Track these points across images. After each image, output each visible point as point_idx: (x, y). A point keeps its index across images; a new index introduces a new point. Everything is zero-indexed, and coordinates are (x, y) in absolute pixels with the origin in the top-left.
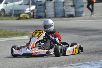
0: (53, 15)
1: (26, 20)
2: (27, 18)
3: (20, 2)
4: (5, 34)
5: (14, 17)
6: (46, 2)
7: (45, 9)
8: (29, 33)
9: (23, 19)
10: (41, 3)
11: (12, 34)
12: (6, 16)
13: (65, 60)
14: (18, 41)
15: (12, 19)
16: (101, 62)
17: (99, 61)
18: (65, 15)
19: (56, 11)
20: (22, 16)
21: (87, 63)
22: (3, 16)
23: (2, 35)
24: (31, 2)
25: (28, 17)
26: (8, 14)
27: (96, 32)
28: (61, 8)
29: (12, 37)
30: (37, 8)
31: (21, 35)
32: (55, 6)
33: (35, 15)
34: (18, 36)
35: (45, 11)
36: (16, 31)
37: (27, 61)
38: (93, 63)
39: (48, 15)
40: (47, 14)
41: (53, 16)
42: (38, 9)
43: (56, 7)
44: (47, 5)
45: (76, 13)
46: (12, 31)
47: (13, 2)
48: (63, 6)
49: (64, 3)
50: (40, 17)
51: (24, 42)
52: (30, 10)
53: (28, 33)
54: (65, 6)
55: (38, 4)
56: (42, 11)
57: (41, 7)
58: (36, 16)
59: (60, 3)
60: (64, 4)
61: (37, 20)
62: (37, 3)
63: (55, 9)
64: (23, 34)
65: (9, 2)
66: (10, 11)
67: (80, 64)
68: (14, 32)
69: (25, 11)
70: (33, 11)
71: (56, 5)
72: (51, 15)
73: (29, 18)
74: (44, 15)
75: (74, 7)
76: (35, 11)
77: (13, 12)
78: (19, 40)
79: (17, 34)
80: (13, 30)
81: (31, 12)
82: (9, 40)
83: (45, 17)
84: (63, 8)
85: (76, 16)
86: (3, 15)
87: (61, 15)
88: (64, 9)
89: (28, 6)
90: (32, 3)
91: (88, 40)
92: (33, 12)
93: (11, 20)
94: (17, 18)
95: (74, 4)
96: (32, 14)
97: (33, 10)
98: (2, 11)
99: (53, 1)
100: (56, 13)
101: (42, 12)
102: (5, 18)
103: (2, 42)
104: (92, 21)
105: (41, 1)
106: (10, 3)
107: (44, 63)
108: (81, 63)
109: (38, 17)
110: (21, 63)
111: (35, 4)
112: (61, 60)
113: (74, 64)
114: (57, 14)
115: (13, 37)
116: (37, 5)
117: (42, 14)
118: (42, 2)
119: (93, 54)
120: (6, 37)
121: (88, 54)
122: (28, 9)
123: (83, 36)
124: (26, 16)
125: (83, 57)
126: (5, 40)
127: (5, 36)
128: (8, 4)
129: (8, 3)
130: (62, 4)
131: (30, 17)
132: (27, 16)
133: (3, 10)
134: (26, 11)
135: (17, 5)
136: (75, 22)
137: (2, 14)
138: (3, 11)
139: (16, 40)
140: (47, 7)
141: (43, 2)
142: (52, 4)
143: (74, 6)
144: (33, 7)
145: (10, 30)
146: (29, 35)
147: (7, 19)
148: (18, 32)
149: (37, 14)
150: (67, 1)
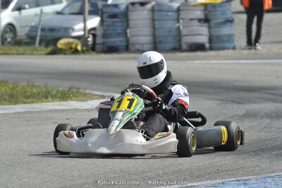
0: (146, 44)
1: (73, 56)
2: (76, 52)
3: (58, 7)
4: (15, 93)
5: (40, 48)
6: (130, 7)
7: (128, 27)
8: (81, 93)
9: (65, 54)
10: (115, 10)
11: (34, 93)
12: (18, 43)
13: (179, 172)
14: (50, 115)
15: (35, 52)
16: (276, 179)
17: (272, 175)
18: (180, 45)
19: (157, 35)
20: (62, 44)
21: (239, 181)
22: (9, 43)
23: (7, 97)
24: (87, 7)
25: (79, 48)
26: (25, 37)
27: (265, 93)
28: (171, 25)
29: (32, 102)
30: (105, 23)
31: (59, 98)
32: (153, 20)
33: (98, 44)
34: (49, 99)
35: (126, 33)
36: (46, 86)
37: (72, 171)
38: (255, 182)
39: (134, 44)
40: (133, 40)
41: (148, 47)
42: (108, 26)
43: (157, 23)
44: (132, 15)
45: (211, 41)
46: (34, 86)
47: (37, 5)
48: (178, 20)
49: (178, 10)
50: (111, 50)
51: (67, 117)
52: (84, 29)
53: (78, 92)
54: (181, 21)
55: (107, 13)
56: (119, 31)
57: (115, 22)
58: (101, 46)
59: (168, 11)
60: (179, 15)
61: (103, 56)
62: (105, 10)
63: (154, 28)
64: (65, 95)
65: (27, 6)
66: (30, 31)
67: (219, 181)
68: (39, 90)
69: (70, 31)
70: (92, 32)
71: (156, 18)
72: (142, 44)
73: (83, 52)
74: (124, 44)
75: (206, 25)
76: (99, 33)
77: (39, 33)
78: (51, 111)
79: (46, 96)
80: (37, 84)
81: (86, 35)
82: (24, 110)
83: (127, 48)
84: (178, 25)
85: (211, 49)
86: (9, 40)
87: (171, 45)
88: (179, 27)
89: (81, 17)
90: (91, 9)
91: (244, 116)
92: (94, 36)
93: (33, 54)
94: (50, 49)
95: (206, 15)
96: (90, 39)
97: (94, 29)
98: (8, 30)
99: (149, 6)
100: (158, 41)
101: (118, 35)
102: (15, 49)
103: (5, 115)
104: (256, 64)
105: (116, 6)
106: (30, 7)
107: (120, 178)
108: (223, 181)
109: (105, 48)
110: (55, 176)
111: (100, 12)
112: (167, 170)
113: (202, 181)
114: (160, 42)
115: (37, 102)
116: (105, 16)
117: (117, 41)
118: (120, 6)
119: (256, 155)
120: (16, 103)
121: (242, 156)
122: (81, 26)
123: (229, 105)
124: (73, 46)
125: (227, 162)
126: (13, 112)
127: (13, 98)
128: (23, 12)
129: (24, 8)
130: (175, 15)
131: (84, 48)
132: (77, 45)
133: (11, 26)
134: (73, 30)
135: (48, 14)
136: (208, 64)
137: (9, 37)
138: (11, 31)
139: (44, 112)
140: (131, 23)
141: (123, 7)
142: (145, 12)
143: (206, 20)
144: (94, 22)
145: (28, 82)
146: (80, 98)
147: (21, 52)
148: (51, 88)
149: (105, 40)
150: (189, 5)
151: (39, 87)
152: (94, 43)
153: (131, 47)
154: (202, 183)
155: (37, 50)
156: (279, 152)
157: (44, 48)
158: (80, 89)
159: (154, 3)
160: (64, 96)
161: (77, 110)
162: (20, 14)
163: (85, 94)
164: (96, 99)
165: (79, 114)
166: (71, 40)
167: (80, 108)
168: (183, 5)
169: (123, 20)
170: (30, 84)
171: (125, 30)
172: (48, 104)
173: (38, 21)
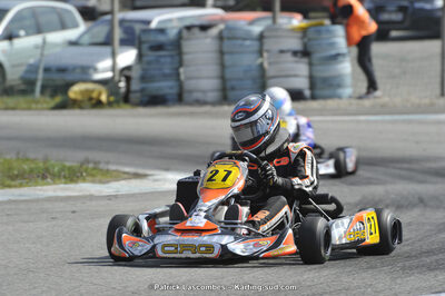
0: (212, 91)
1: (94, 112)
2: (98, 104)
3: (72, 34)
5: (42, 99)
6: (185, 33)
7: (181, 64)
8: (101, 170)
9: (81, 108)
10: (161, 38)
11: (24, 171)
12: (8, 91)
14: (47, 205)
15: (34, 106)
19: (228, 74)
20: (75, 93)
24: (118, 34)
25: (104, 98)
26: (19, 82)
27: (396, 168)
28: (249, 60)
29: (21, 185)
30: (145, 59)
31: (65, 177)
32: (221, 53)
33: (135, 92)
34: (49, 180)
35: (178, 75)
36: (46, 160)
39: (191, 92)
40: (189, 85)
41: (212, 96)
42: (149, 63)
43: (227, 57)
44: (188, 46)
45: (312, 86)
46: (27, 160)
47: (39, 30)
48: (260, 53)
49: (261, 37)
50: (155, 100)
51: (74, 209)
52: (113, 68)
53: (94, 169)
54: (265, 55)
55: (144, 42)
56: (167, 71)
57: (161, 56)
58: (138, 95)
59: (245, 39)
60: (261, 45)
61: (142, 110)
62: (144, 38)
63: (223, 66)
64: (75, 172)
65: (22, 33)
66: (27, 72)
68: (33, 166)
69: (91, 71)
70: (127, 73)
71: (225, 49)
72: (204, 92)
73: (110, 104)
74: (175, 91)
75: (306, 60)
76: (135, 74)
77: (41, 75)
78: (49, 199)
79: (44, 175)
80: (32, 155)
81: (117, 78)
83: (180, 98)
84: (260, 61)
85: (313, 97)
88: (261, 65)
89: (107, 49)
90: (123, 36)
91: (357, 205)
92: (128, 79)
93: (29, 109)
94: (58, 99)
95: (305, 45)
96: (122, 84)
97: (128, 68)
99: (214, 32)
100: (229, 84)
101: (165, 77)
105: (161, 31)
106: (28, 34)
109: (146, 99)
111: (137, 42)
114: (233, 88)
115: (27, 185)
116: (145, 47)
117: (165, 86)
118: (168, 31)
122: (107, 63)
124: (95, 95)
125: (322, 280)
128: (16, 42)
129: (18, 36)
130: (254, 45)
131: (112, 99)
132: (100, 94)
134: (96, 70)
135: (55, 45)
139: (37, 201)
140: (186, 57)
141: (172, 33)
142: (208, 41)
143: (305, 53)
144: (127, 57)
145: (18, 153)
146: (99, 178)
147: (11, 105)
148: (52, 162)
149: (144, 85)
150: (277, 30)
151: (34, 160)
152: (128, 90)
153: (186, 96)
155: (37, 102)
156: (407, 264)
157: (48, 99)
158: (99, 162)
159: (222, 26)
160: (73, 176)
161: (91, 197)
162: (11, 44)
163: (108, 170)
164: (124, 179)
165: (94, 203)
166: (90, 86)
167: (97, 194)
168: (268, 29)
169: (173, 53)
170: (20, 156)
171: (177, 69)
172: (45, 187)
173: (38, 56)
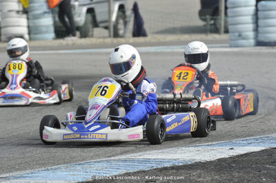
16: (85, 166)
17: (83, 162)
21: (48, 170)
38: (64, 170)
67: (28, 171)
108: (33, 171)
154: (11, 174)
